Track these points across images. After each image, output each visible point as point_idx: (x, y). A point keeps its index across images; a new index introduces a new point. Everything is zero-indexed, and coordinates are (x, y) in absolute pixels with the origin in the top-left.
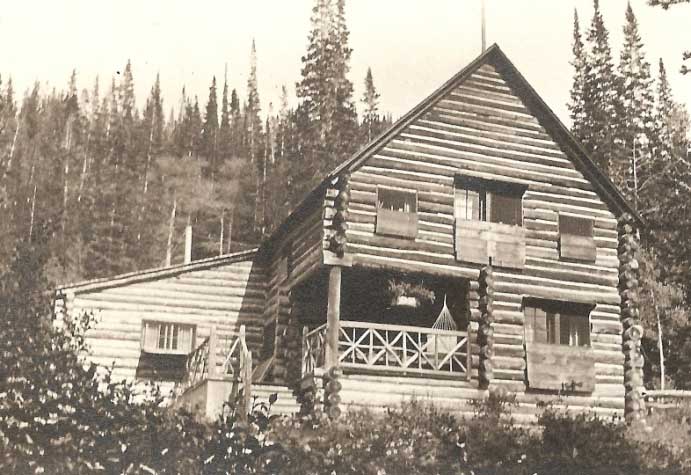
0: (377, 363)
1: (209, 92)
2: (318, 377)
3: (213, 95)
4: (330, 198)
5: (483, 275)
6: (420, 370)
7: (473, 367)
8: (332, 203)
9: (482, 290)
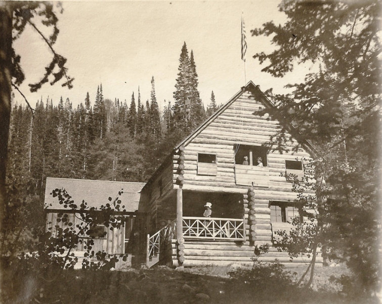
0: (201, 236)
1: (132, 97)
2: (173, 243)
3: (133, 99)
4: (176, 160)
5: (249, 191)
6: (221, 238)
7: (247, 236)
8: (176, 161)
9: (249, 199)
